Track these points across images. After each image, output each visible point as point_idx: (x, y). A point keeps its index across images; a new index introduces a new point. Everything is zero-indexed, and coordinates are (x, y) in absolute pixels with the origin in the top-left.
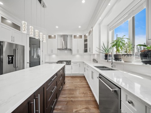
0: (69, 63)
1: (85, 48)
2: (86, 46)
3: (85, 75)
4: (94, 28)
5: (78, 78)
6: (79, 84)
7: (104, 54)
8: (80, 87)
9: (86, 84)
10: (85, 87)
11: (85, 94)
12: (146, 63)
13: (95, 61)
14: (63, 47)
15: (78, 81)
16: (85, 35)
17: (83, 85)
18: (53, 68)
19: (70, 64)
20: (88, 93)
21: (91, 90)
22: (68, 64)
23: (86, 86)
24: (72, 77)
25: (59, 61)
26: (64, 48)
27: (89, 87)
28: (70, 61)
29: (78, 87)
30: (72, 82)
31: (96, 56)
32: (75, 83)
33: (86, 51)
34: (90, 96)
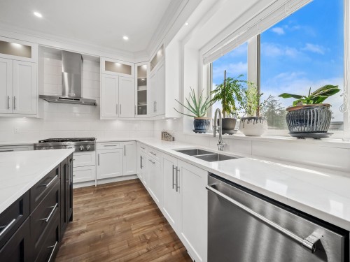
0: (88, 147)
1: (139, 101)
2: (142, 96)
3: (140, 177)
4: (167, 49)
5: (118, 190)
6: (124, 209)
7: (193, 119)
8: (131, 220)
9: (147, 204)
10: (147, 214)
11: (149, 241)
12: (301, 135)
13: (166, 136)
14: (64, 93)
15: (121, 200)
16: (139, 67)
17: (137, 210)
18: (18, 167)
19: (92, 149)
20: (160, 235)
21: (164, 221)
22: (85, 150)
23: (147, 211)
24: (98, 191)
25: (45, 141)
26: (67, 97)
27: (158, 213)
28: (93, 139)
29: (125, 220)
30: (100, 207)
31: (169, 123)
32: (112, 207)
33: (142, 110)
34: (167, 241)
